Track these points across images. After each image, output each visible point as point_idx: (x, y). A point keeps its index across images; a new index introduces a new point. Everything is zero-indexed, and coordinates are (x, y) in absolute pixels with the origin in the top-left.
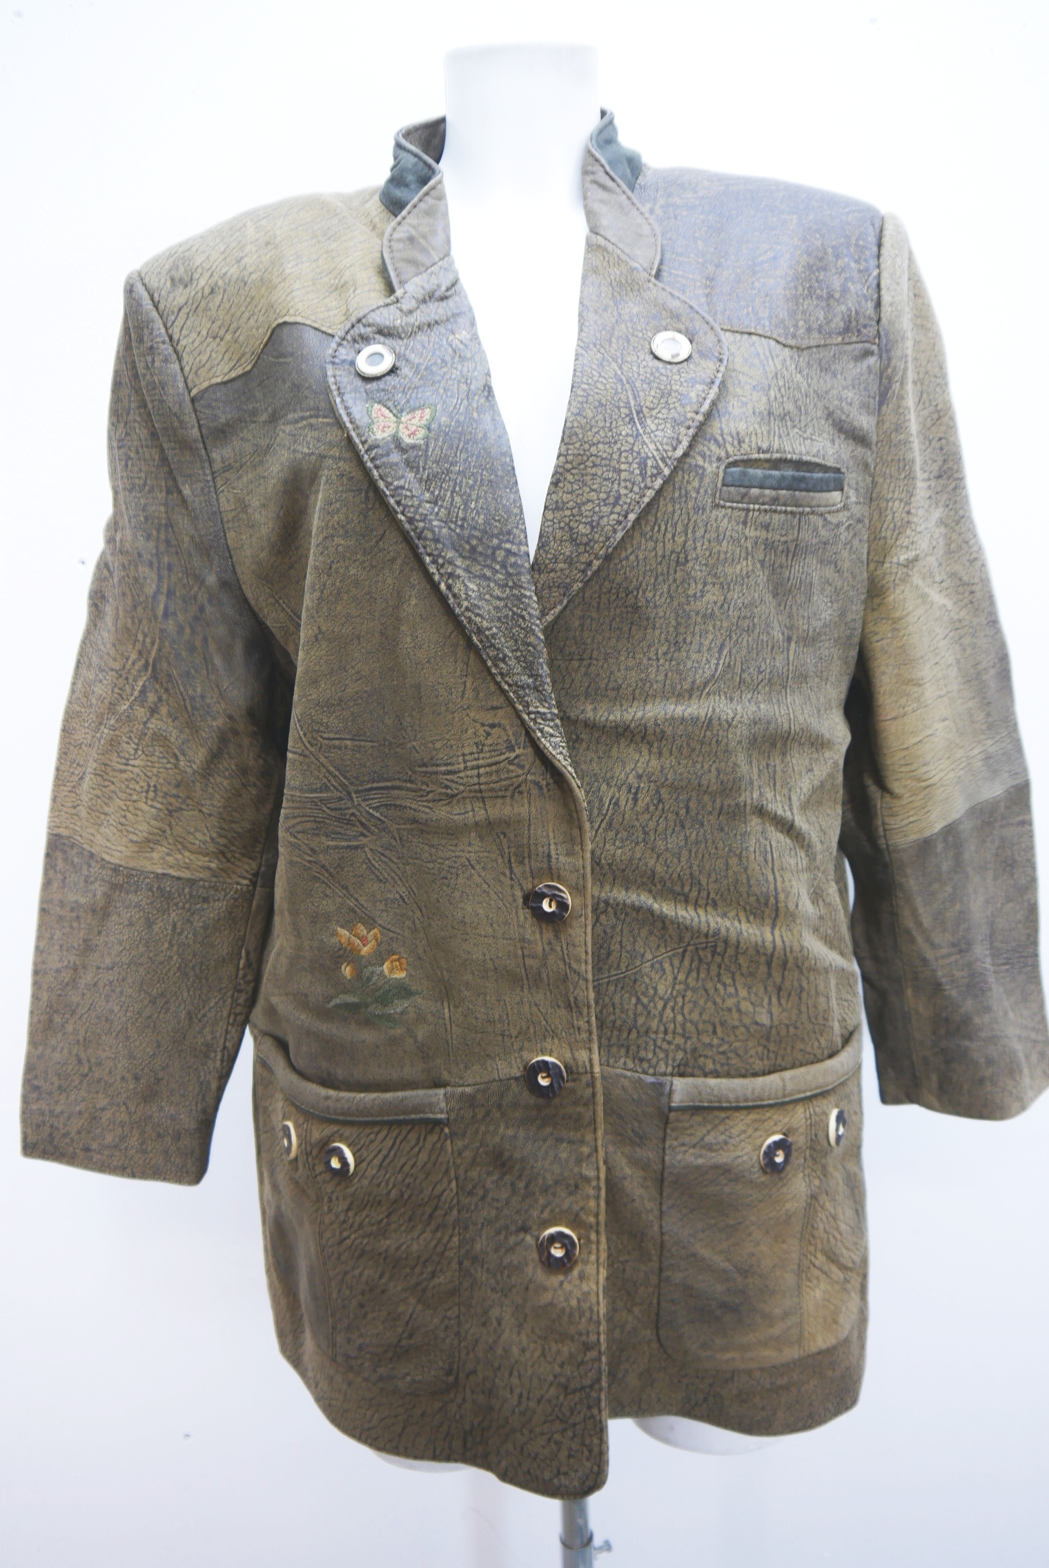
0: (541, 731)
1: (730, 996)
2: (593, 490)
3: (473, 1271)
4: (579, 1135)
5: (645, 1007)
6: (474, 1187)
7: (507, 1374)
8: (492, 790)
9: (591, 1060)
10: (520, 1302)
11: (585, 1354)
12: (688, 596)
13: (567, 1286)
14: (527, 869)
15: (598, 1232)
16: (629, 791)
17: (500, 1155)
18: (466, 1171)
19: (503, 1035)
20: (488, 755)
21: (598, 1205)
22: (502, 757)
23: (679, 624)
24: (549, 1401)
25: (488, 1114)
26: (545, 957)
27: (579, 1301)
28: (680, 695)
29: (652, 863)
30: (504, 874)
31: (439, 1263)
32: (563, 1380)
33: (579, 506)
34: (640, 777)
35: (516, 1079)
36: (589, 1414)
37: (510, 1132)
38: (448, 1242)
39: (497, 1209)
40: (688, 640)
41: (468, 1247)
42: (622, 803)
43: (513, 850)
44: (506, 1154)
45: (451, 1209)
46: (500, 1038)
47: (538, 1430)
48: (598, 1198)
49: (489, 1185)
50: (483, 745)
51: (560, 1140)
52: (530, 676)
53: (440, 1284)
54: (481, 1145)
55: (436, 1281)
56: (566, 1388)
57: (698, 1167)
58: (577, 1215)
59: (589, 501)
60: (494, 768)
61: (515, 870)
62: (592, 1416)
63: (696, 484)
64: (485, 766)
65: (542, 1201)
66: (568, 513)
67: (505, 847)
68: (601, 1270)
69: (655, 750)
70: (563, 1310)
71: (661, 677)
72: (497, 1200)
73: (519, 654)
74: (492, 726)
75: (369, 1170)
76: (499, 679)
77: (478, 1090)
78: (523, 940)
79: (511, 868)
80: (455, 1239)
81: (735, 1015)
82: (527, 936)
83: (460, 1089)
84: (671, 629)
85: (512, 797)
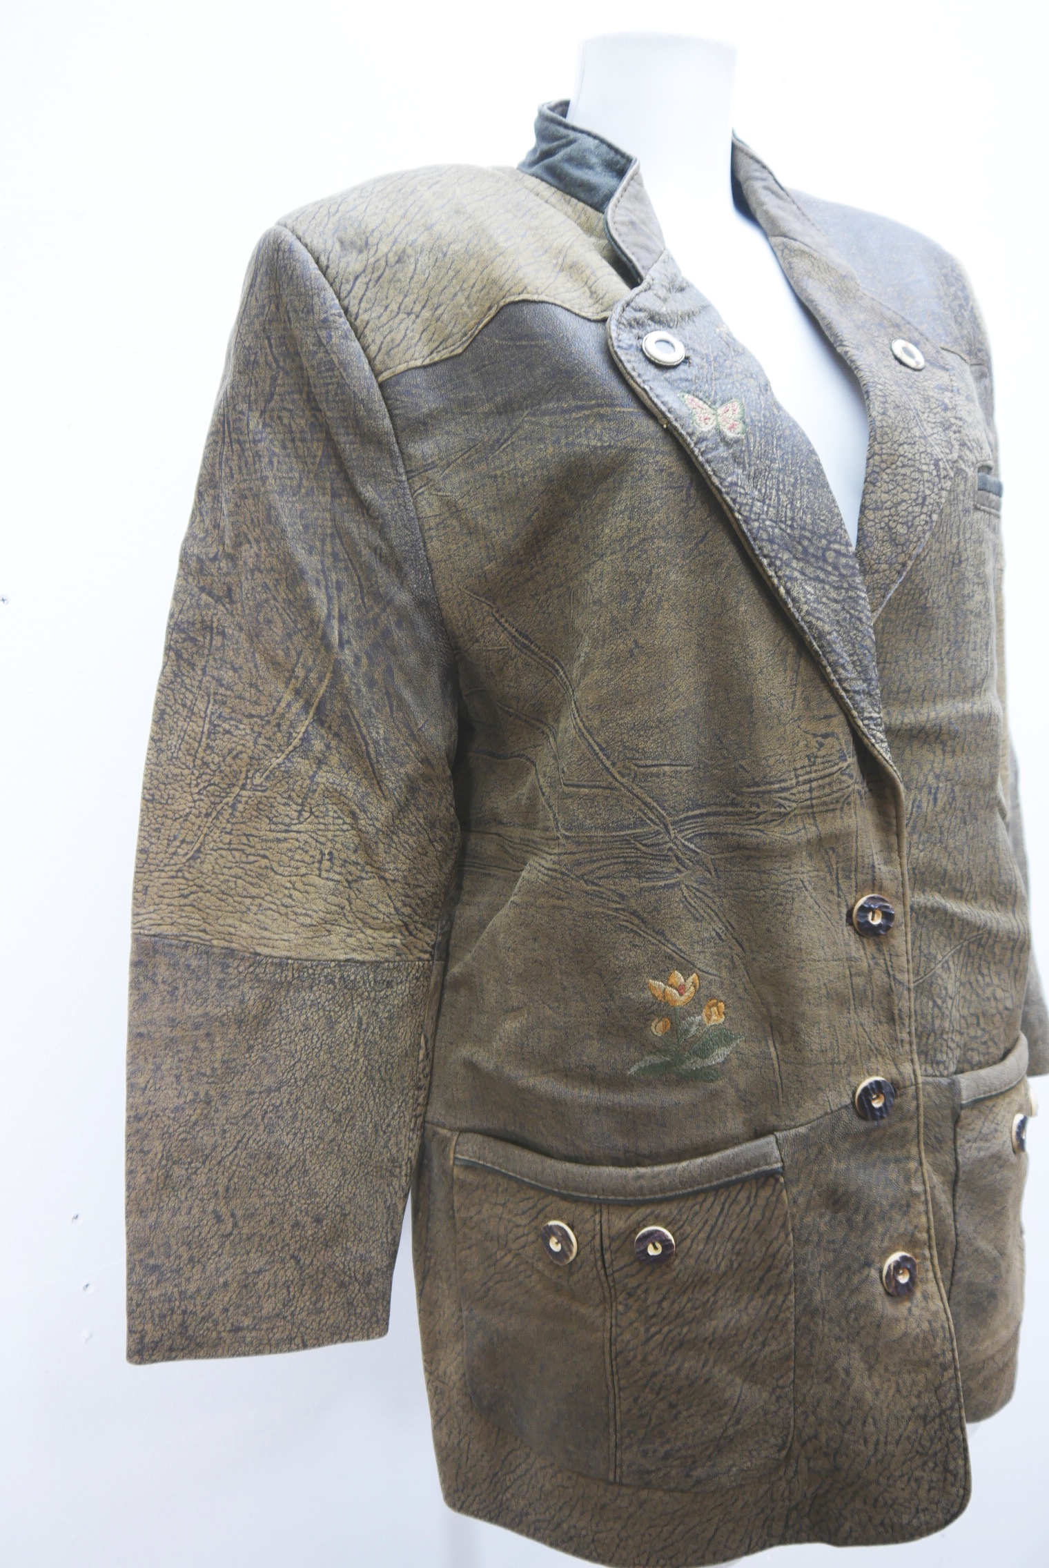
0: (874, 736)
1: (988, 985)
2: (905, 490)
3: (812, 1326)
4: (905, 1152)
5: (940, 1008)
6: (810, 1234)
7: (859, 1426)
8: (825, 803)
9: (914, 1071)
10: (870, 1342)
11: (943, 1376)
12: (963, 596)
13: (916, 1311)
14: (854, 884)
15: (930, 1248)
16: (930, 792)
17: (835, 1192)
18: (802, 1219)
19: (832, 1064)
20: (821, 767)
21: (928, 1219)
22: (836, 768)
23: (957, 623)
24: (909, 1438)
25: (820, 1152)
26: (870, 972)
27: (930, 1322)
28: (965, 692)
29: (944, 862)
30: (832, 892)
31: (771, 1328)
32: (921, 1411)
33: (896, 505)
34: (937, 777)
35: (846, 1107)
36: (951, 1437)
37: (842, 1166)
38: (784, 1302)
39: (834, 1251)
40: (966, 639)
41: (806, 1301)
42: (924, 805)
43: (841, 865)
44: (841, 1190)
45: (787, 1265)
46: (830, 1067)
47: (897, 1474)
48: (927, 1212)
49: (823, 1228)
50: (816, 757)
51: (886, 1162)
52: (864, 681)
53: (772, 1352)
54: (815, 1186)
55: (767, 1349)
56: (924, 1418)
57: (981, 1160)
58: (913, 1235)
59: (903, 501)
60: (827, 780)
61: (842, 886)
62: (956, 1438)
63: (962, 487)
64: (817, 780)
65: (880, 1230)
66: (887, 513)
67: (834, 862)
68: (941, 1284)
69: (948, 749)
70: (917, 1338)
71: (946, 677)
72: (833, 1242)
73: (855, 658)
74: (825, 736)
75: (694, 1246)
76: (837, 685)
77: (812, 1129)
78: (849, 959)
79: (838, 884)
80: (792, 1297)
81: (993, 1003)
82: (853, 954)
83: (793, 1132)
84: (952, 629)
85: (842, 809)
